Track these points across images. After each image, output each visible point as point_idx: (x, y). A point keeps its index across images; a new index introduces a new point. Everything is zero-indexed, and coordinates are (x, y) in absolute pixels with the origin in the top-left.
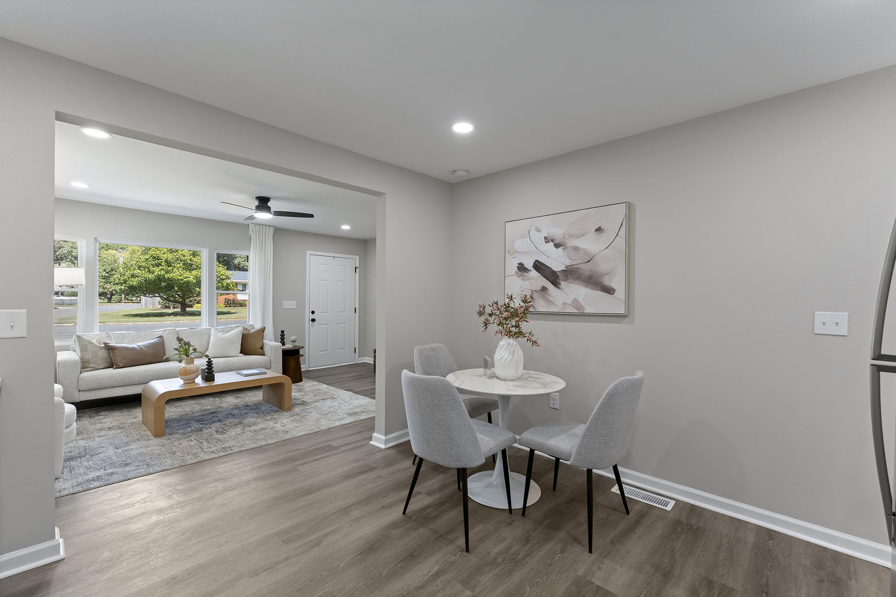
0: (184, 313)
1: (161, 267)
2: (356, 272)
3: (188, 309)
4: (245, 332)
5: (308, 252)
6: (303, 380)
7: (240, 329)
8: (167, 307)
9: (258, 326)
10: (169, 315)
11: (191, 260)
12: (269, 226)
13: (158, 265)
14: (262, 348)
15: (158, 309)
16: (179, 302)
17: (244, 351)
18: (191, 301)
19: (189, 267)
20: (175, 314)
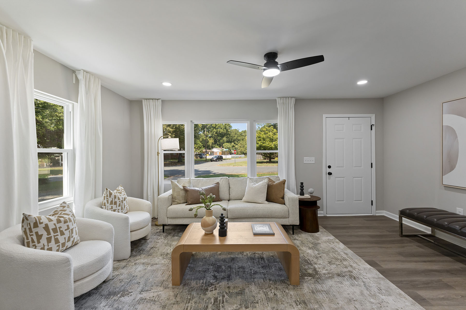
0: (270, 162)
1: (261, 141)
2: (371, 129)
3: (272, 160)
4: (270, 183)
5: (324, 116)
6: (320, 230)
7: (266, 181)
8: (265, 159)
9: (282, 178)
10: (265, 162)
11: (272, 137)
12: (291, 98)
13: (260, 140)
14: (283, 198)
15: (262, 160)
16: (268, 157)
17: (269, 199)
18: (274, 156)
19: (272, 140)
20: (267, 162)
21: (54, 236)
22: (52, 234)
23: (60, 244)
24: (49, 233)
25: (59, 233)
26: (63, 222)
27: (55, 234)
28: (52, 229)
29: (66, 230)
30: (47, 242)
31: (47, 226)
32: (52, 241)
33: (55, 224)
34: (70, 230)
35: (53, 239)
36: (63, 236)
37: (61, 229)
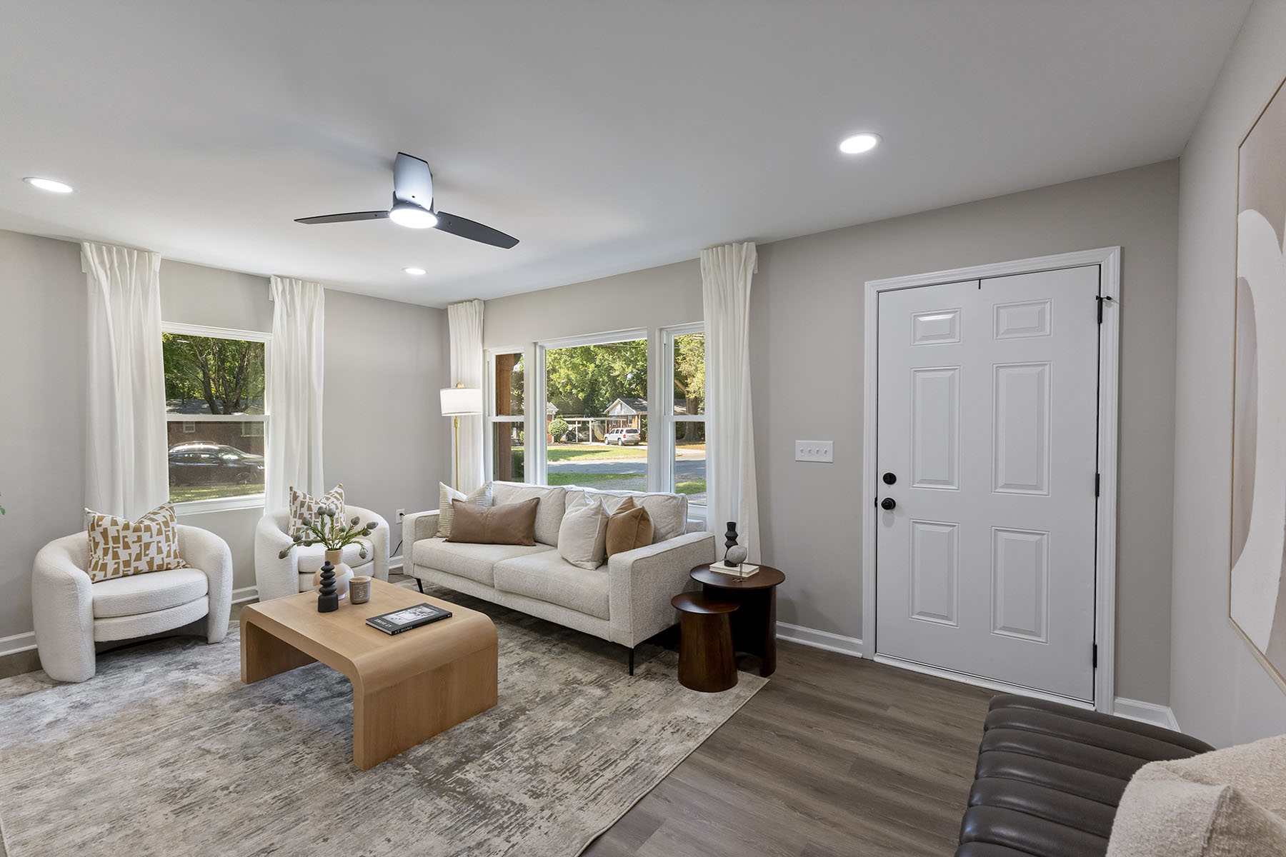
21: (113, 548)
22: (111, 544)
23: (121, 561)
24: (107, 543)
25: (121, 545)
26: (131, 529)
27: (115, 546)
28: (112, 537)
29: (133, 542)
30: (103, 554)
31: (106, 530)
32: (109, 555)
33: (118, 531)
34: (142, 543)
35: (111, 551)
36: (129, 551)
37: (126, 540)
